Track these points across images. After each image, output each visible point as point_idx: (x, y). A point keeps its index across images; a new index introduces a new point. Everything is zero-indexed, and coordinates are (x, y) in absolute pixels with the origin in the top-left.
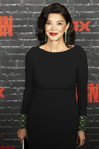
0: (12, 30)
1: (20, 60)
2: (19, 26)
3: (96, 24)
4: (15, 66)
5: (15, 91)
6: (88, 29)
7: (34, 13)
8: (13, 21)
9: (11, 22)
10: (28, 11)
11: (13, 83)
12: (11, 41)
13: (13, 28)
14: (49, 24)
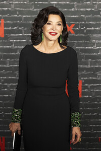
0: (3, 32)
1: (11, 59)
2: (10, 28)
3: (80, 27)
4: (6, 64)
5: (6, 87)
6: (72, 32)
7: (24, 16)
8: (4, 24)
9: (3, 25)
10: (18, 15)
11: (5, 80)
12: (3, 42)
13: (5, 30)
14: (49, 24)
